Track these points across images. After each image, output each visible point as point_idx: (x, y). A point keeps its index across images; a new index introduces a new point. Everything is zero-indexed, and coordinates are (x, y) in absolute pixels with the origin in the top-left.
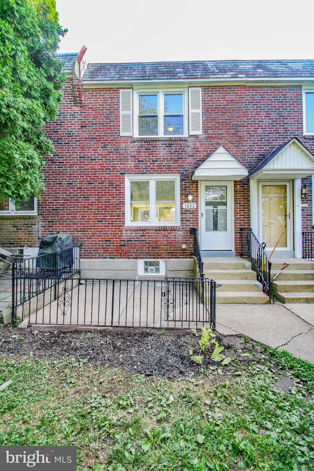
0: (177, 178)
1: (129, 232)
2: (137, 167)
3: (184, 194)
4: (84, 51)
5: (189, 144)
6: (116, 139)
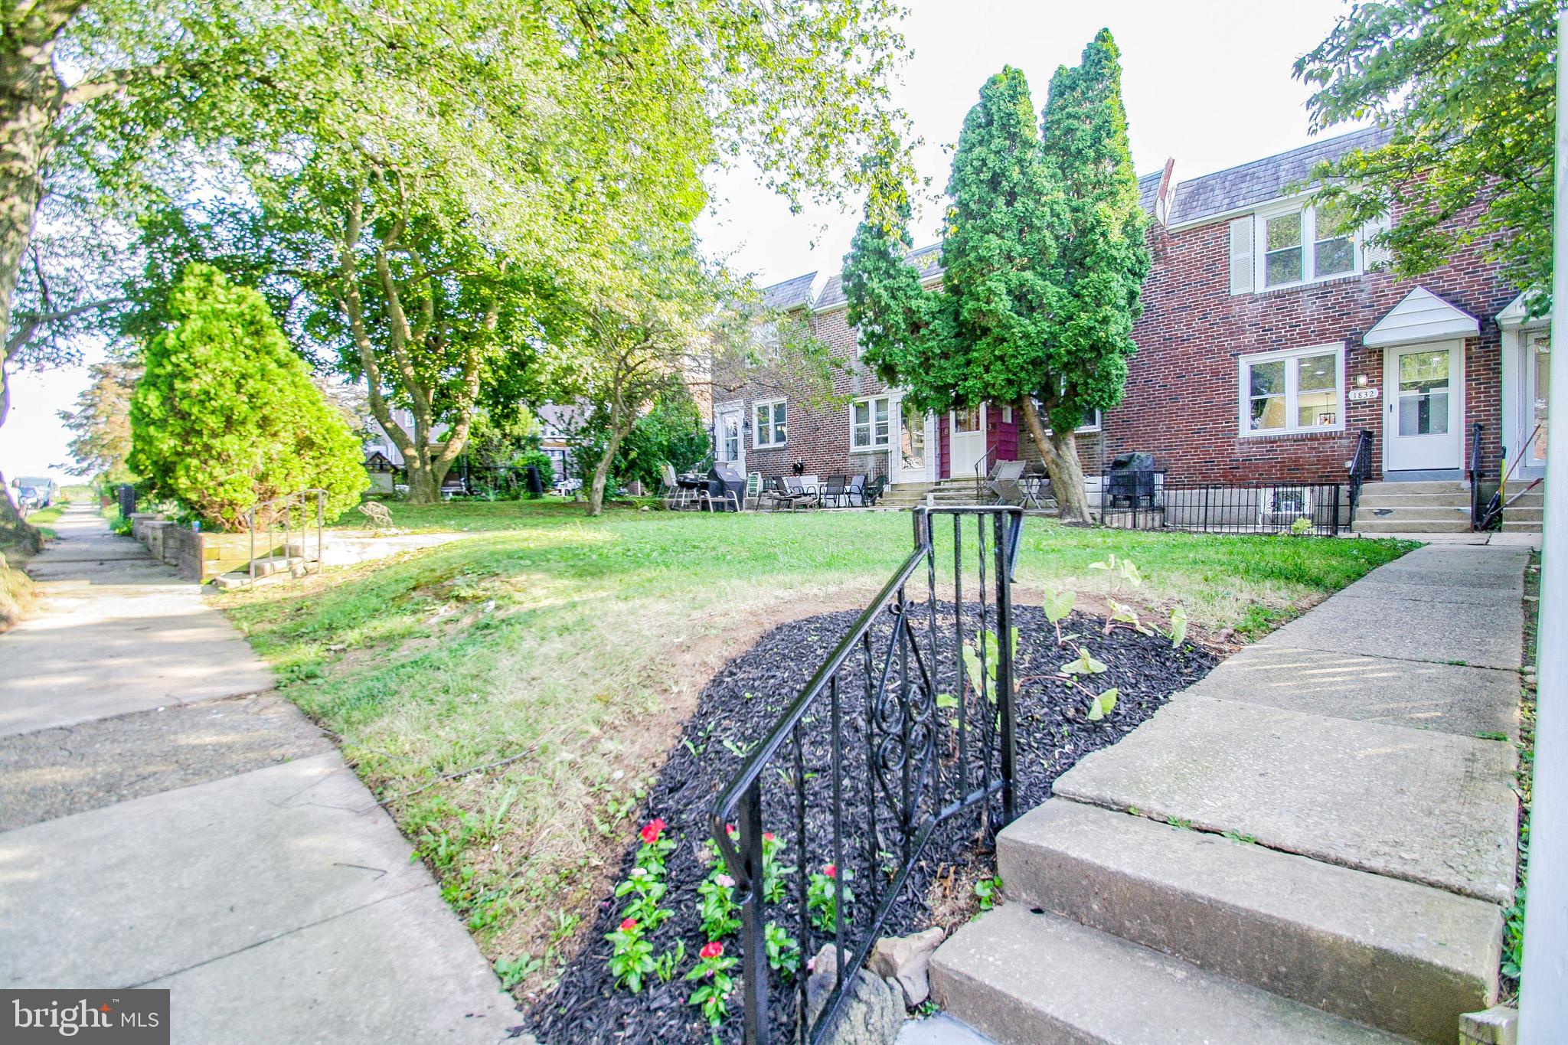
0: (1338, 349)
1: (1245, 446)
2: (1261, 341)
3: (1351, 372)
4: (1171, 164)
5: (1362, 286)
6: (1225, 300)
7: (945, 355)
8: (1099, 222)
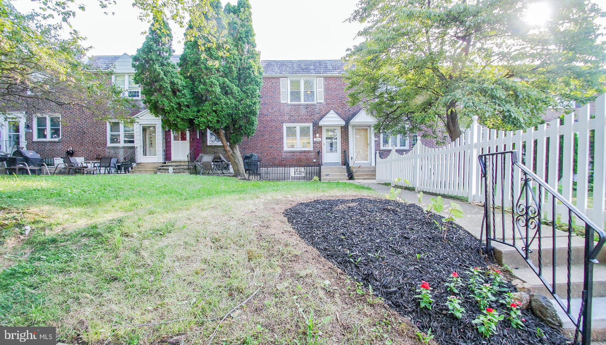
0: (311, 125)
1: (286, 154)
2: (290, 119)
3: (315, 133)
5: (317, 107)
6: (278, 104)
7: (188, 106)
8: (251, 67)
